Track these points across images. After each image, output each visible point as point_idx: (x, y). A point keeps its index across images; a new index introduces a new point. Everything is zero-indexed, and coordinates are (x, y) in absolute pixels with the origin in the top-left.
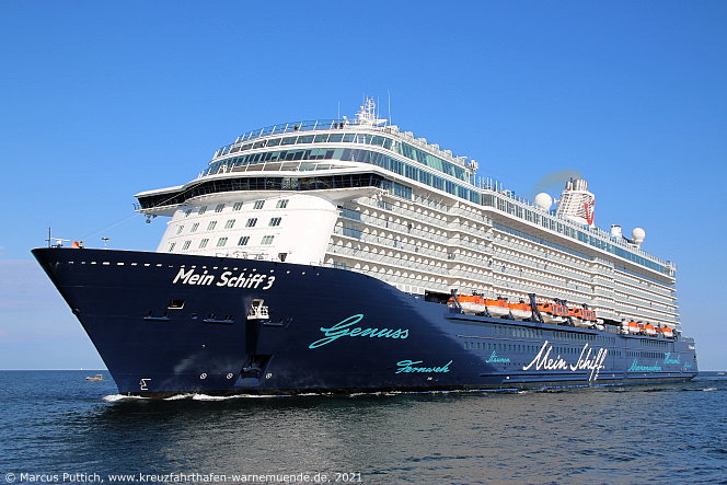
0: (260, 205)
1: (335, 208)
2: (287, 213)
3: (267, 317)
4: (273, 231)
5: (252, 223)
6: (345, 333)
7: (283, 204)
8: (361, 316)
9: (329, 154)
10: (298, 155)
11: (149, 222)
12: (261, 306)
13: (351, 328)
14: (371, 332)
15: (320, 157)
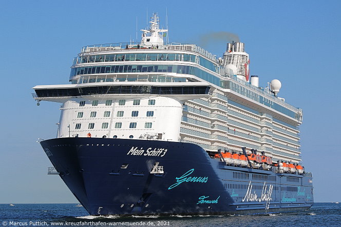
0: (137, 103)
1: (180, 105)
2: (155, 108)
3: (162, 172)
4: (149, 120)
5: (135, 114)
6: (184, 180)
7: (152, 103)
8: (193, 170)
9: (170, 69)
10: (150, 69)
11: (38, 104)
12: (156, 166)
13: (188, 177)
14: (194, 179)
15: (165, 71)
